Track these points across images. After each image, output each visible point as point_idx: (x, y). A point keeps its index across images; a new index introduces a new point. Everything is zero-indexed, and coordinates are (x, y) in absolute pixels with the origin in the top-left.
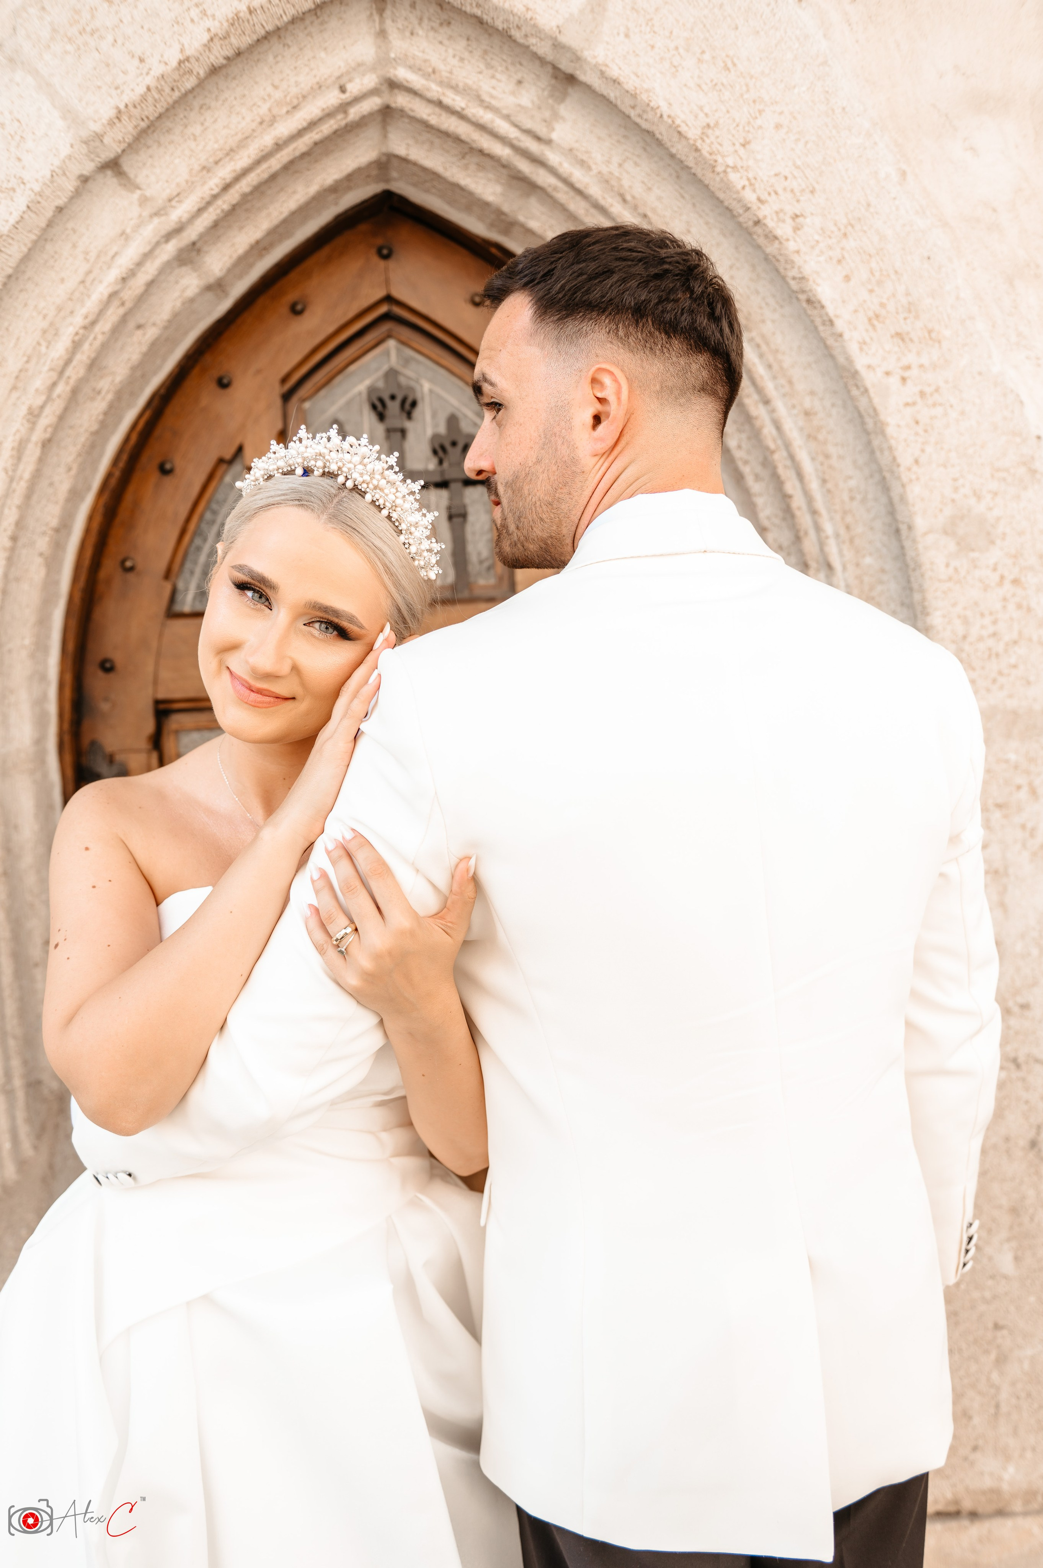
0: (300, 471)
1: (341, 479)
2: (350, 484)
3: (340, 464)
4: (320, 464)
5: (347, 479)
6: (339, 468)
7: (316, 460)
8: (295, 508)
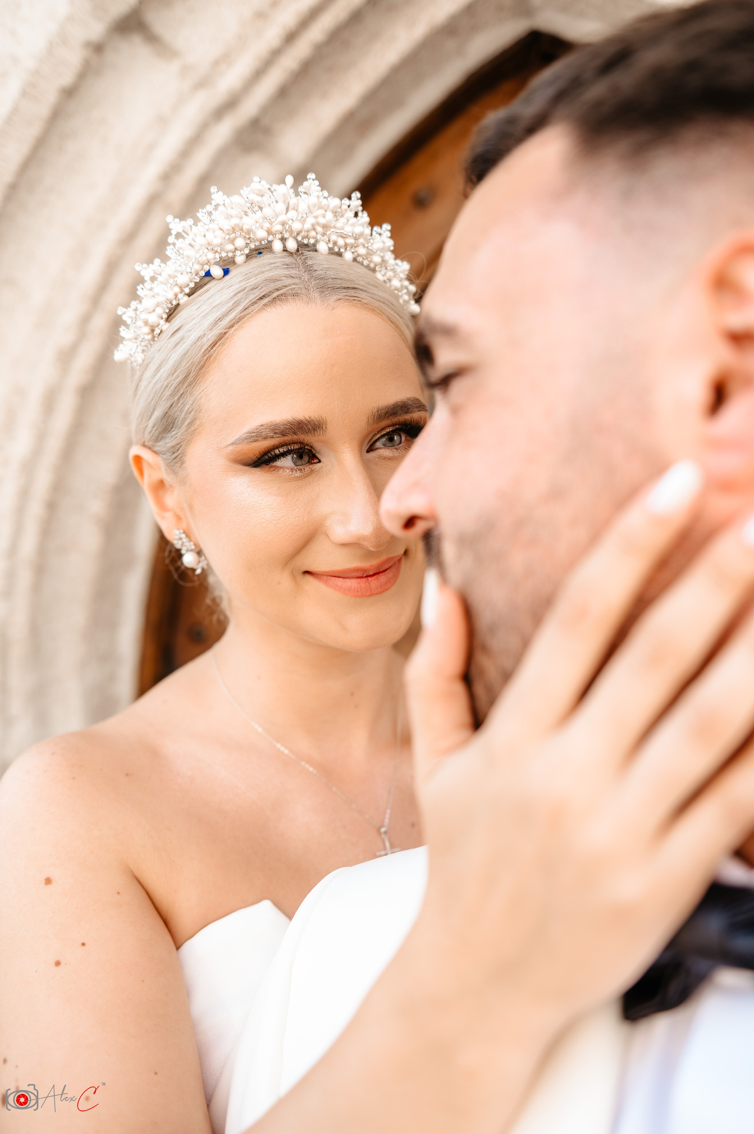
0: (217, 271)
1: (277, 246)
2: (292, 245)
3: (267, 225)
4: (240, 242)
5: (283, 240)
6: (269, 232)
7: (232, 241)
8: (268, 309)
